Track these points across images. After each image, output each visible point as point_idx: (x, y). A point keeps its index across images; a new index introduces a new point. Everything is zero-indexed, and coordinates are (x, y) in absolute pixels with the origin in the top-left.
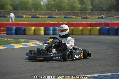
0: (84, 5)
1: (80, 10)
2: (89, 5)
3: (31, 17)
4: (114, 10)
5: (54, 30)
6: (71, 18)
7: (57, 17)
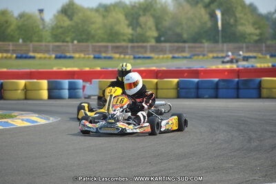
0: (139, 30)
1: (131, 41)
2: (150, 28)
3: (17, 57)
4: (207, 41)
5: (72, 88)
6: (110, 58)
7: (77, 55)
